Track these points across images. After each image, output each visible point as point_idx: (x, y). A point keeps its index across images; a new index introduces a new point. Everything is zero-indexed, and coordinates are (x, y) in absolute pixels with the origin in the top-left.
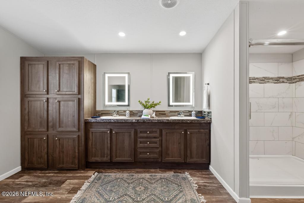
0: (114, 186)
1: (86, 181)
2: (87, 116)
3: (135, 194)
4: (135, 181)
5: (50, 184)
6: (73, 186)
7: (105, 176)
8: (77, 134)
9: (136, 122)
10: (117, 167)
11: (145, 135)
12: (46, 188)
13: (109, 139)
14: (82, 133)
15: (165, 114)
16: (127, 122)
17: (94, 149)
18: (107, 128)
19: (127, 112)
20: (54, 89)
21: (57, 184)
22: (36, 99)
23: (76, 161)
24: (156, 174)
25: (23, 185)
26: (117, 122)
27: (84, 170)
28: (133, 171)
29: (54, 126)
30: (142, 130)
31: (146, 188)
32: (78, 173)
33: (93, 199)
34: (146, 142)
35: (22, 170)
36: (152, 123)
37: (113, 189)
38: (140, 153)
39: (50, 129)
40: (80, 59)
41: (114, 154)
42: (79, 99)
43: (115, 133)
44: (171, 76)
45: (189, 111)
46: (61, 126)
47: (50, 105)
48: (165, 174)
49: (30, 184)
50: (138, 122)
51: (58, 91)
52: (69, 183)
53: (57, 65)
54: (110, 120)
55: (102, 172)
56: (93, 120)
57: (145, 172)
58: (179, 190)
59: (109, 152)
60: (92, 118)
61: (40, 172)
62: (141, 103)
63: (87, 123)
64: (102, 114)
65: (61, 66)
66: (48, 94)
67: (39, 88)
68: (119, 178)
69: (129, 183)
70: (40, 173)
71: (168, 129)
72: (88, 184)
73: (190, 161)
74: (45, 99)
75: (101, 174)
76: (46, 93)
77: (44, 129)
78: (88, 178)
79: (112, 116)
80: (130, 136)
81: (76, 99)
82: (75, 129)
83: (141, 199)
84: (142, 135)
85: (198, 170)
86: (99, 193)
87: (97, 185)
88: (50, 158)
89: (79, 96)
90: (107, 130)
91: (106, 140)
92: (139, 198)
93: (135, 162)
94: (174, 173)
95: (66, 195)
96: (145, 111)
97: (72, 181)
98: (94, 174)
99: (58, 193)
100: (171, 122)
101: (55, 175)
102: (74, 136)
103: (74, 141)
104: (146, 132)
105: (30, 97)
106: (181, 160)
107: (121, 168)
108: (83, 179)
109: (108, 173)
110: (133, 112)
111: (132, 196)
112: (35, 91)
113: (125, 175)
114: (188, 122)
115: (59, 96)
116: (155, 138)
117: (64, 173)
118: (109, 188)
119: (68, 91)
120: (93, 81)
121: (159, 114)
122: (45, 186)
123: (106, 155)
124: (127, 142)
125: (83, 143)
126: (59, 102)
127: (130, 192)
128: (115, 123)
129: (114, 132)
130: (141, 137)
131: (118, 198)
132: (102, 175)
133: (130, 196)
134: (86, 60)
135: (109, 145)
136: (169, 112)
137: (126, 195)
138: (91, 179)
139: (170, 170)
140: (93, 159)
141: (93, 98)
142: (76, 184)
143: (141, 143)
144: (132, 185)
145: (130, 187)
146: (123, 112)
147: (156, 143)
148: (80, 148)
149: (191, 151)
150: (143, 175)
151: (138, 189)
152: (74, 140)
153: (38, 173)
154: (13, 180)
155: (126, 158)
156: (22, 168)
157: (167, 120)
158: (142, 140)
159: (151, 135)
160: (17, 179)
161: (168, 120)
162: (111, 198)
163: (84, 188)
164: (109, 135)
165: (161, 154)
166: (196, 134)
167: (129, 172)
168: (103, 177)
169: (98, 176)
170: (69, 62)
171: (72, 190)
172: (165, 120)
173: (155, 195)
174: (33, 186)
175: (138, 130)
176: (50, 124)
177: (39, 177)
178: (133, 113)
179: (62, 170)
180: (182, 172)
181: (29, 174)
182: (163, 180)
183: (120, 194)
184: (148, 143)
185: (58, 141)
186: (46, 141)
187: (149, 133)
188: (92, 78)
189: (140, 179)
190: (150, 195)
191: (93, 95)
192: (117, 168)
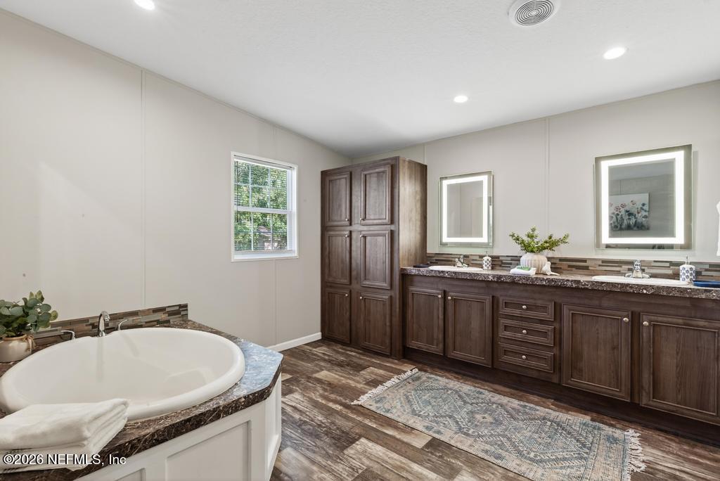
0: (436, 398)
1: (395, 377)
2: (406, 262)
3: (470, 422)
4: (482, 403)
5: (348, 365)
6: (375, 377)
7: (428, 378)
8: (389, 293)
9: (494, 282)
10: (456, 370)
11: (517, 312)
12: (343, 369)
13: (441, 309)
14: (396, 293)
15: (586, 268)
16: (476, 280)
17: (415, 326)
18: (437, 289)
19: (485, 258)
20: (357, 217)
21: (356, 367)
22: (337, 233)
23: (388, 341)
24: (538, 408)
25: (318, 356)
26: (456, 277)
27: (399, 360)
28: (488, 386)
29: (358, 277)
30: (508, 300)
31: (497, 422)
32: (388, 362)
33: (395, 402)
34: (519, 330)
35: (322, 339)
36: (533, 285)
37: (432, 401)
38: (506, 352)
39: (353, 281)
40: (393, 162)
41: (450, 341)
42: (392, 233)
43: (452, 299)
44: (605, 166)
45: (670, 262)
46: (367, 277)
47: (353, 242)
48: (561, 415)
49: (327, 358)
50: (499, 281)
51: (363, 220)
52: (372, 372)
53: (362, 176)
54: (442, 272)
55: (426, 371)
56: (414, 271)
57: (512, 396)
58: (579, 454)
59: (441, 336)
60: (414, 267)
61: (341, 346)
62: (518, 239)
63: (405, 276)
64: (436, 260)
65: (367, 176)
66: (351, 225)
67: (341, 215)
68: (451, 389)
69: (465, 402)
70: (341, 348)
71: (579, 305)
72: (397, 381)
73: (651, 403)
74: (347, 233)
75: (423, 373)
76: (348, 223)
77: (345, 281)
78: (399, 372)
79: (454, 265)
80: (483, 310)
81: (387, 232)
82: (386, 285)
83: (476, 434)
84: (508, 311)
85: (682, 439)
86: (407, 397)
87: (409, 387)
88: (354, 327)
89: (393, 227)
90: (438, 291)
91: (435, 311)
92: (472, 430)
93: (493, 368)
94: (593, 420)
95: (362, 386)
96: (527, 258)
97: (376, 369)
98: (411, 370)
99: (354, 380)
100: (587, 289)
101: (358, 355)
102: (384, 297)
103: (384, 305)
104: (519, 306)
105: (331, 230)
106: (622, 395)
107: (464, 375)
108: (391, 372)
109: (436, 375)
110: (501, 258)
111: (460, 423)
112: (335, 221)
113: (467, 388)
114: (645, 292)
115: (365, 228)
116: (541, 322)
117: (370, 357)
118: (425, 397)
119: (376, 218)
120: (418, 197)
121: (569, 266)
122: (342, 366)
123: (435, 342)
124: (475, 322)
125: (398, 310)
126: (365, 237)
127: (462, 415)
128: (452, 278)
129: (450, 298)
130: (509, 317)
131: (435, 416)
132: (424, 376)
133: (457, 422)
134: (404, 161)
135: (441, 322)
136: (600, 263)
137: (450, 417)
138: (404, 376)
139: (583, 411)
140: (414, 344)
141: (418, 229)
142: (381, 376)
143: (506, 328)
144: (470, 407)
145: (465, 410)
146: (477, 258)
147: (545, 334)
148: (394, 319)
149: (654, 374)
150: (505, 400)
151: (478, 417)
152: (384, 302)
153: (339, 348)
154: (311, 348)
155: (474, 357)
156: (323, 335)
157: (575, 281)
158: (508, 322)
159: (531, 314)
160: (315, 348)
161: (578, 282)
162: (424, 412)
163: (388, 384)
164: (441, 302)
165: (557, 364)
166: (675, 330)
167: (477, 385)
168: (424, 378)
169: (417, 374)
170: (377, 170)
171: (372, 381)
172: (568, 280)
173: (509, 439)
174: (330, 361)
175: (501, 299)
176: (354, 273)
177: (338, 352)
178: (501, 261)
179: (368, 351)
180: (618, 426)
181: (328, 346)
182: (549, 423)
183: (441, 412)
184: (524, 331)
185: (363, 301)
186: (348, 299)
187: (527, 309)
188: (416, 192)
189: (493, 403)
190: (499, 435)
191: (418, 223)
192: (456, 373)
